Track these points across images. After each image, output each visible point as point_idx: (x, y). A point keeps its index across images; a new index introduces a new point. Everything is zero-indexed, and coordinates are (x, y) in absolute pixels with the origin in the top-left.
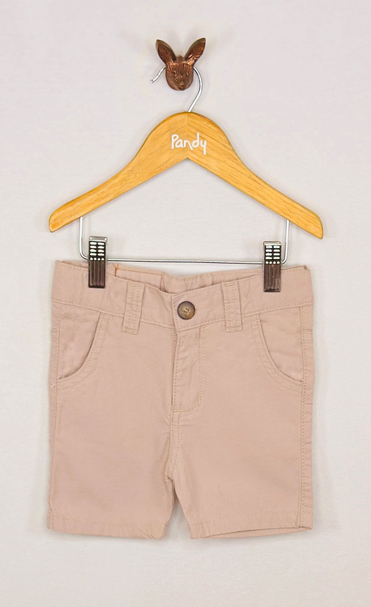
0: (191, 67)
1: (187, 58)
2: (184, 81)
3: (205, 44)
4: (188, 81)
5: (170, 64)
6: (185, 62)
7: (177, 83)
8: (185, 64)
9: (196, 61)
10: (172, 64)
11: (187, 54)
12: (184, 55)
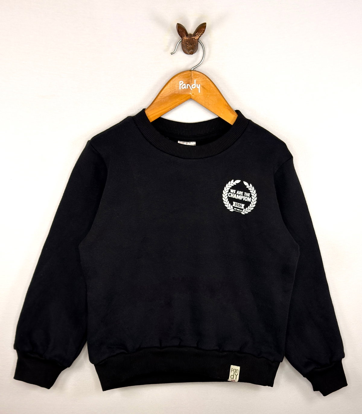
0: (197, 41)
2: (192, 49)
3: (205, 26)
4: (195, 49)
7: (189, 50)
8: (194, 38)
9: (200, 36)
10: (185, 38)
11: (194, 33)
12: (192, 33)
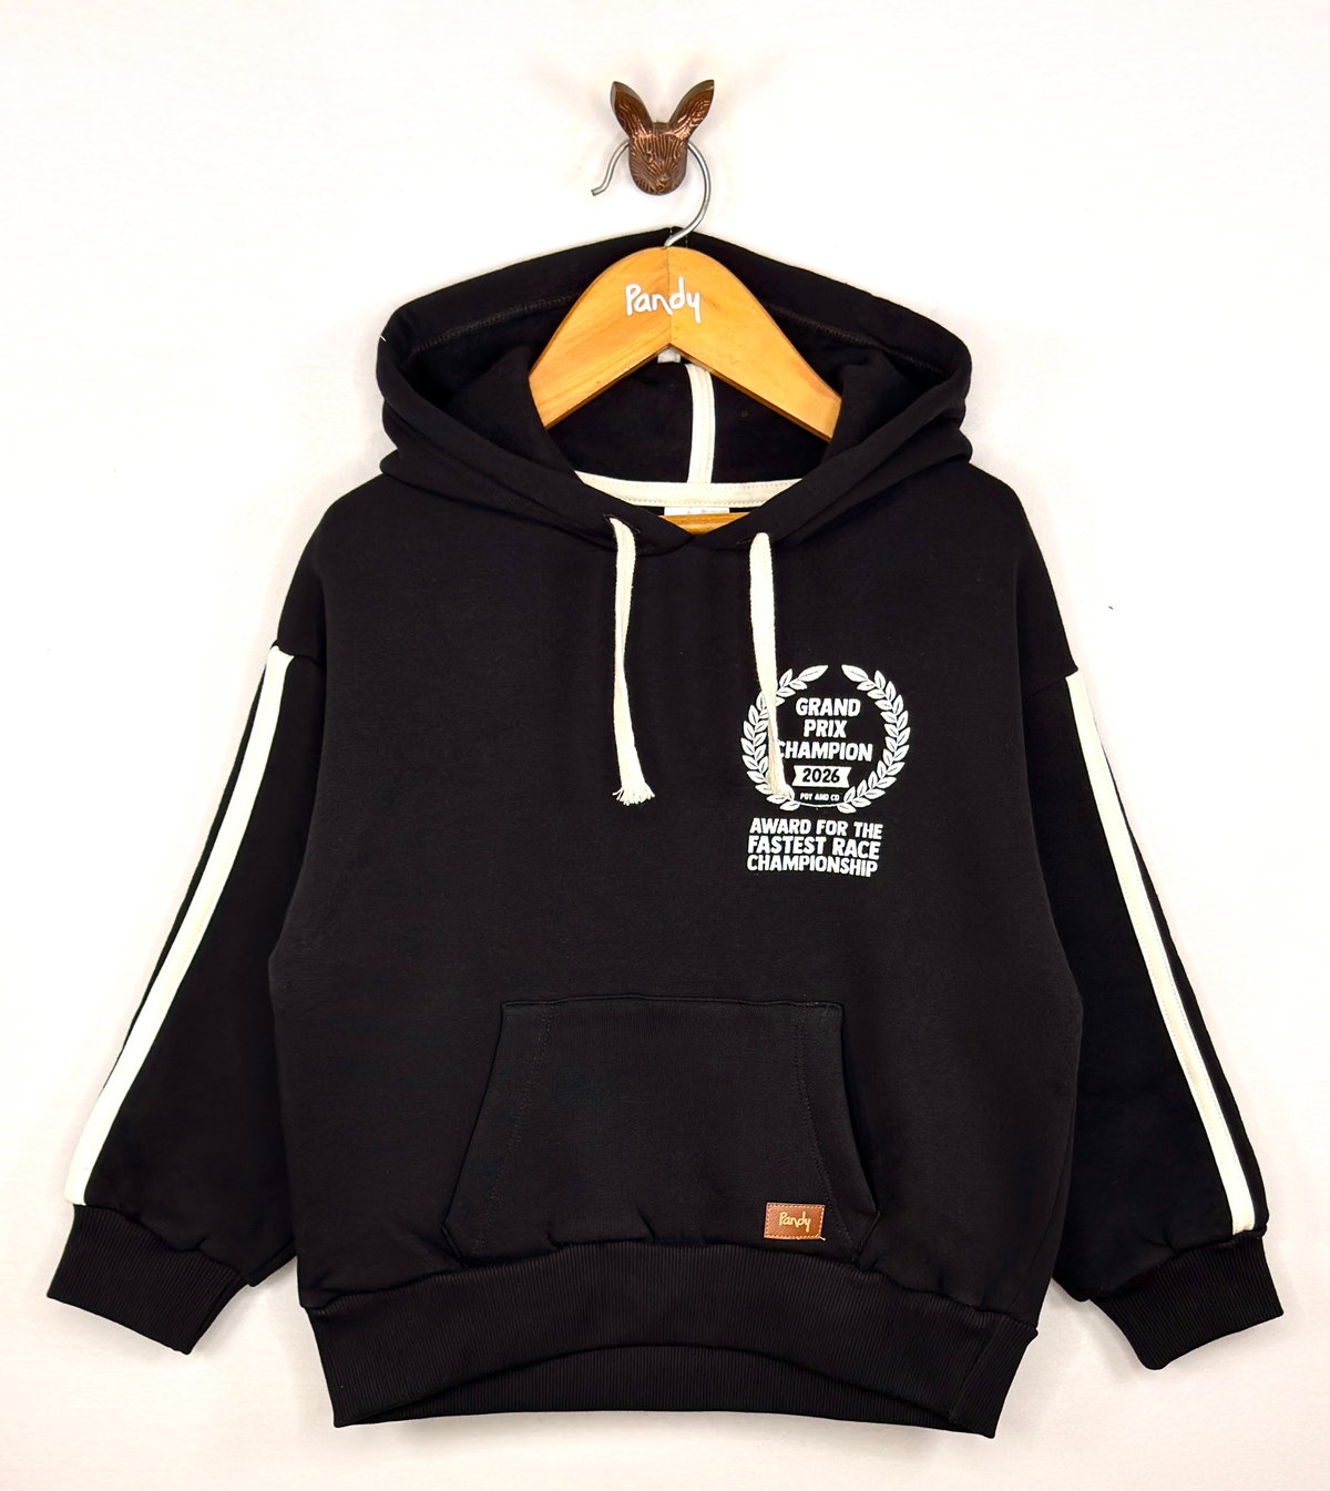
0: (682, 144)
1: (674, 124)
2: (668, 172)
3: (713, 92)
4: (678, 175)
5: (641, 136)
6: (670, 133)
8: (671, 136)
9: (694, 129)
10: (643, 135)
11: (673, 116)
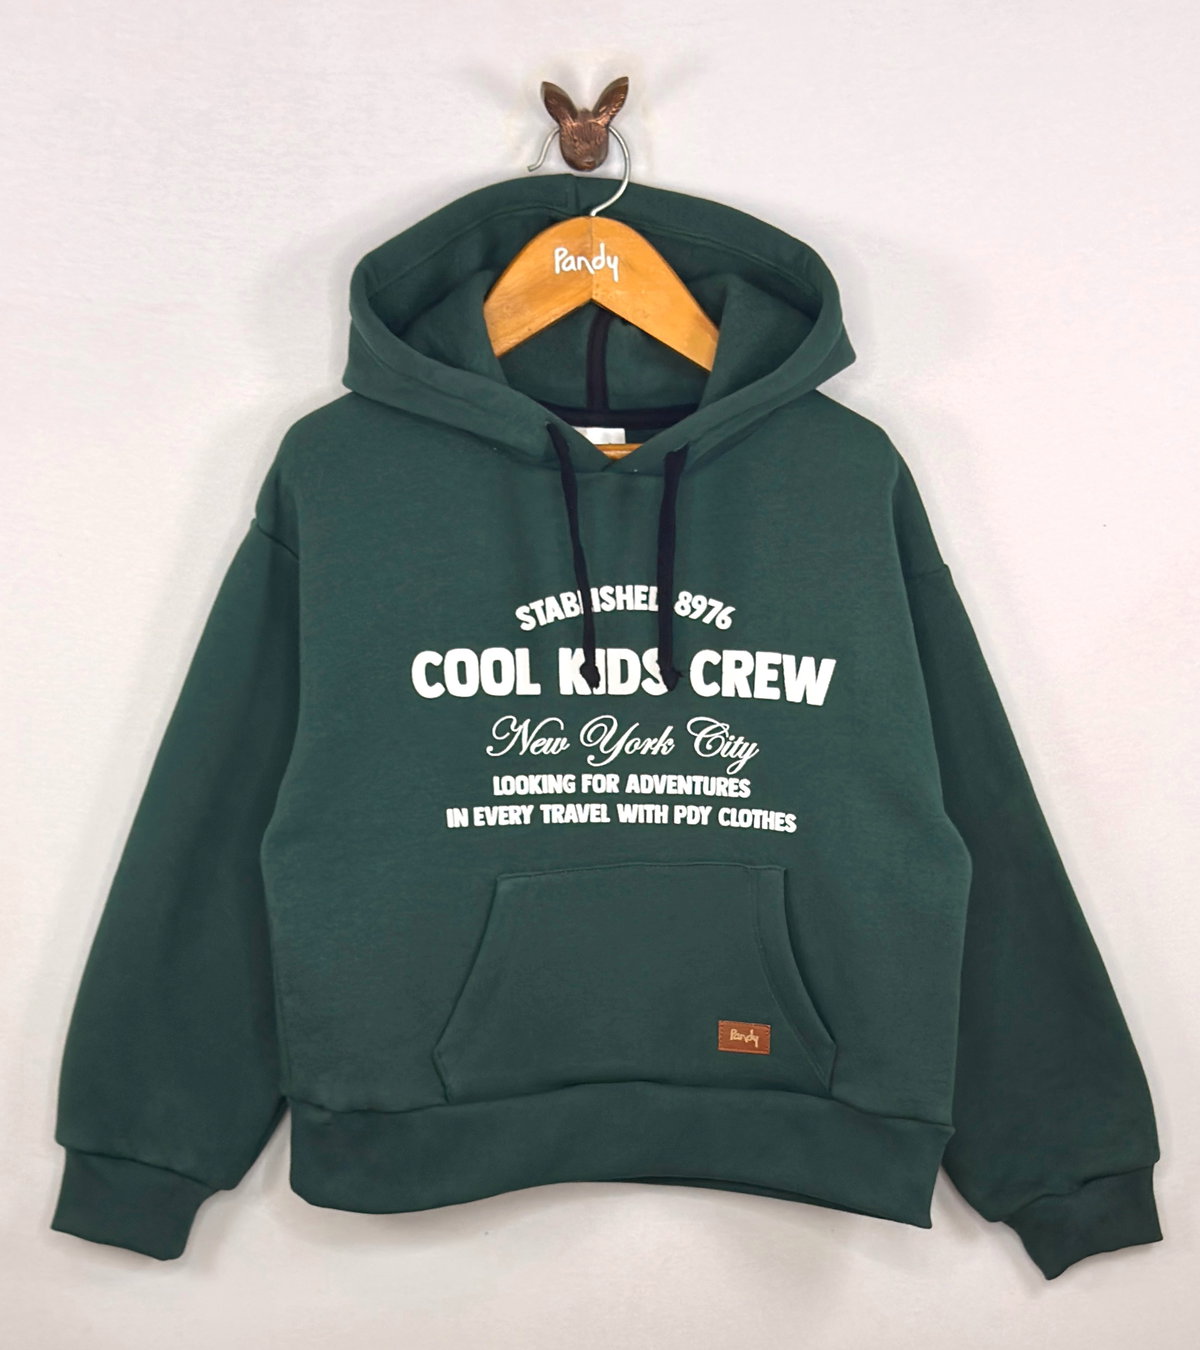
0: (604, 129)
3: (626, 88)
7: (581, 158)
8: (594, 122)
11: (596, 106)
